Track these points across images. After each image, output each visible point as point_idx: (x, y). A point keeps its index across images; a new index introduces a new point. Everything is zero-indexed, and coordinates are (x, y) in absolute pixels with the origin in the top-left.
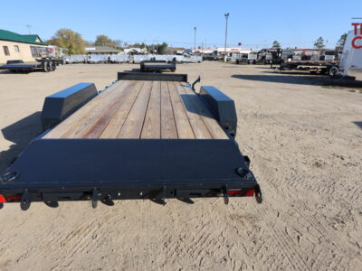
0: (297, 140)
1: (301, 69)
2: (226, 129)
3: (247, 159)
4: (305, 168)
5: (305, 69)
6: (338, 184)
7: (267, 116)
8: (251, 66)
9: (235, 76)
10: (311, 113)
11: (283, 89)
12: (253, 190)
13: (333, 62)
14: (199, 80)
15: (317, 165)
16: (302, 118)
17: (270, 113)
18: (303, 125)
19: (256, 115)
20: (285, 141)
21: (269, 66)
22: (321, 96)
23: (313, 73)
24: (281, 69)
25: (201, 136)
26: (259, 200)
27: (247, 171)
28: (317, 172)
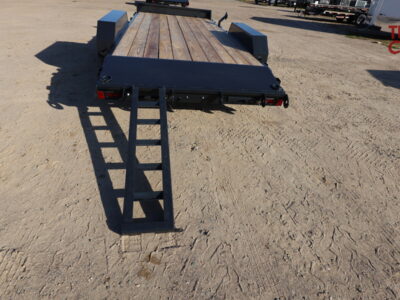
0: (315, 80)
1: (327, 14)
2: (260, 60)
3: (278, 80)
4: (318, 99)
5: (331, 15)
6: (342, 109)
7: (289, 60)
8: (272, 7)
9: (254, 18)
10: (330, 60)
11: (306, 36)
12: (282, 99)
13: (364, 9)
14: (226, 17)
15: (329, 97)
16: (321, 63)
17: (293, 57)
18: (322, 69)
19: (278, 58)
20: (304, 80)
21: (293, 10)
22: (343, 45)
23: (339, 20)
24: (305, 13)
25: (241, 62)
26: (286, 106)
27: (278, 87)
28: (328, 102)
